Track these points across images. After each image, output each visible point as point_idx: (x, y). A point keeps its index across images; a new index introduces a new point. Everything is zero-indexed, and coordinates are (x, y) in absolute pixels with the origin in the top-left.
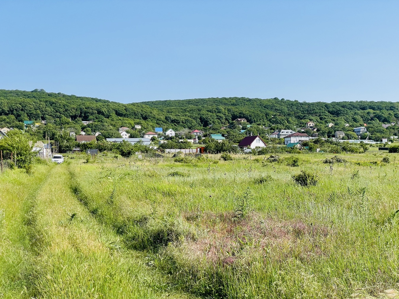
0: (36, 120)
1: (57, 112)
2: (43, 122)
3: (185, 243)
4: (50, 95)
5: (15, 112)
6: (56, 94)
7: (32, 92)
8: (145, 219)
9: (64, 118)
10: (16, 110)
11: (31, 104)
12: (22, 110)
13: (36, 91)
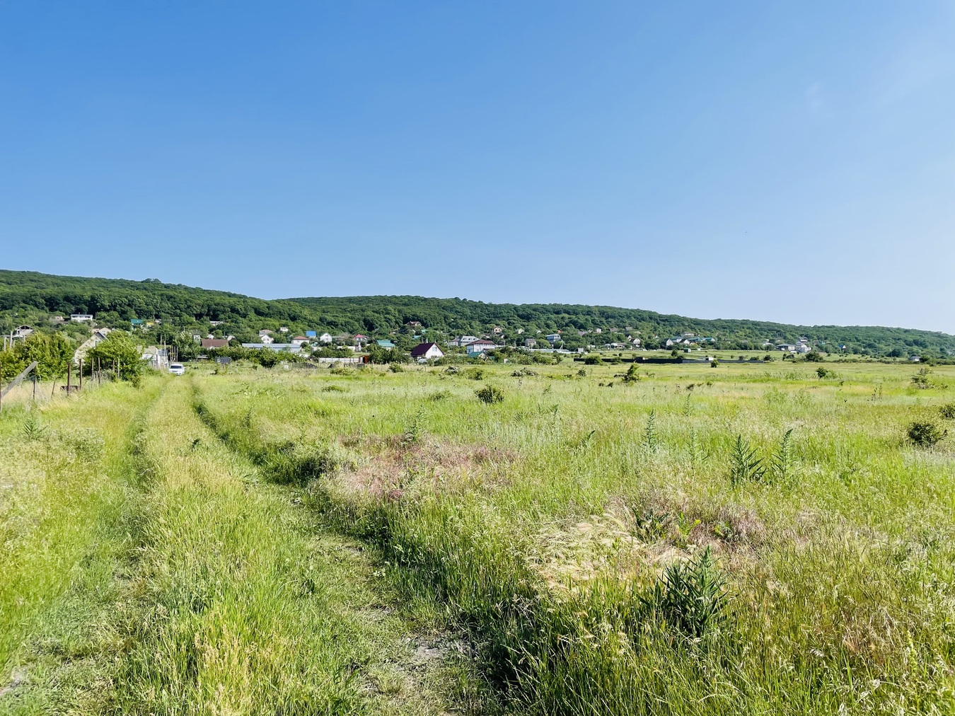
0: (147, 318)
1: (176, 308)
2: (157, 321)
3: (341, 474)
4: (167, 287)
5: (118, 308)
6: (174, 285)
7: (142, 282)
8: (291, 445)
9: (186, 317)
10: (120, 305)
11: (141, 299)
12: (129, 305)
13: (147, 281)
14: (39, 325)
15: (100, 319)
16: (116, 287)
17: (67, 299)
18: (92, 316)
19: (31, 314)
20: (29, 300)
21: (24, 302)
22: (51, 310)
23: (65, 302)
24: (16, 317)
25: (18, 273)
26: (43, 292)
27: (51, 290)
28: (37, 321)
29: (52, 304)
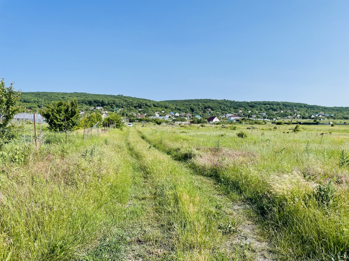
0: (119, 108)
1: (128, 104)
2: (122, 109)
4: (125, 97)
5: (110, 104)
6: (127, 97)
7: (117, 96)
9: (131, 107)
10: (111, 103)
11: (117, 101)
12: (113, 103)
13: (119, 95)
14: (87, 110)
15: (105, 108)
16: (109, 97)
17: (95, 101)
18: (102, 107)
19: (84, 107)
20: (83, 102)
21: (82, 103)
22: (90, 105)
23: (94, 103)
24: (80, 107)
25: (80, 93)
26: (88, 99)
27: (90, 99)
28: (86, 109)
29: (90, 103)
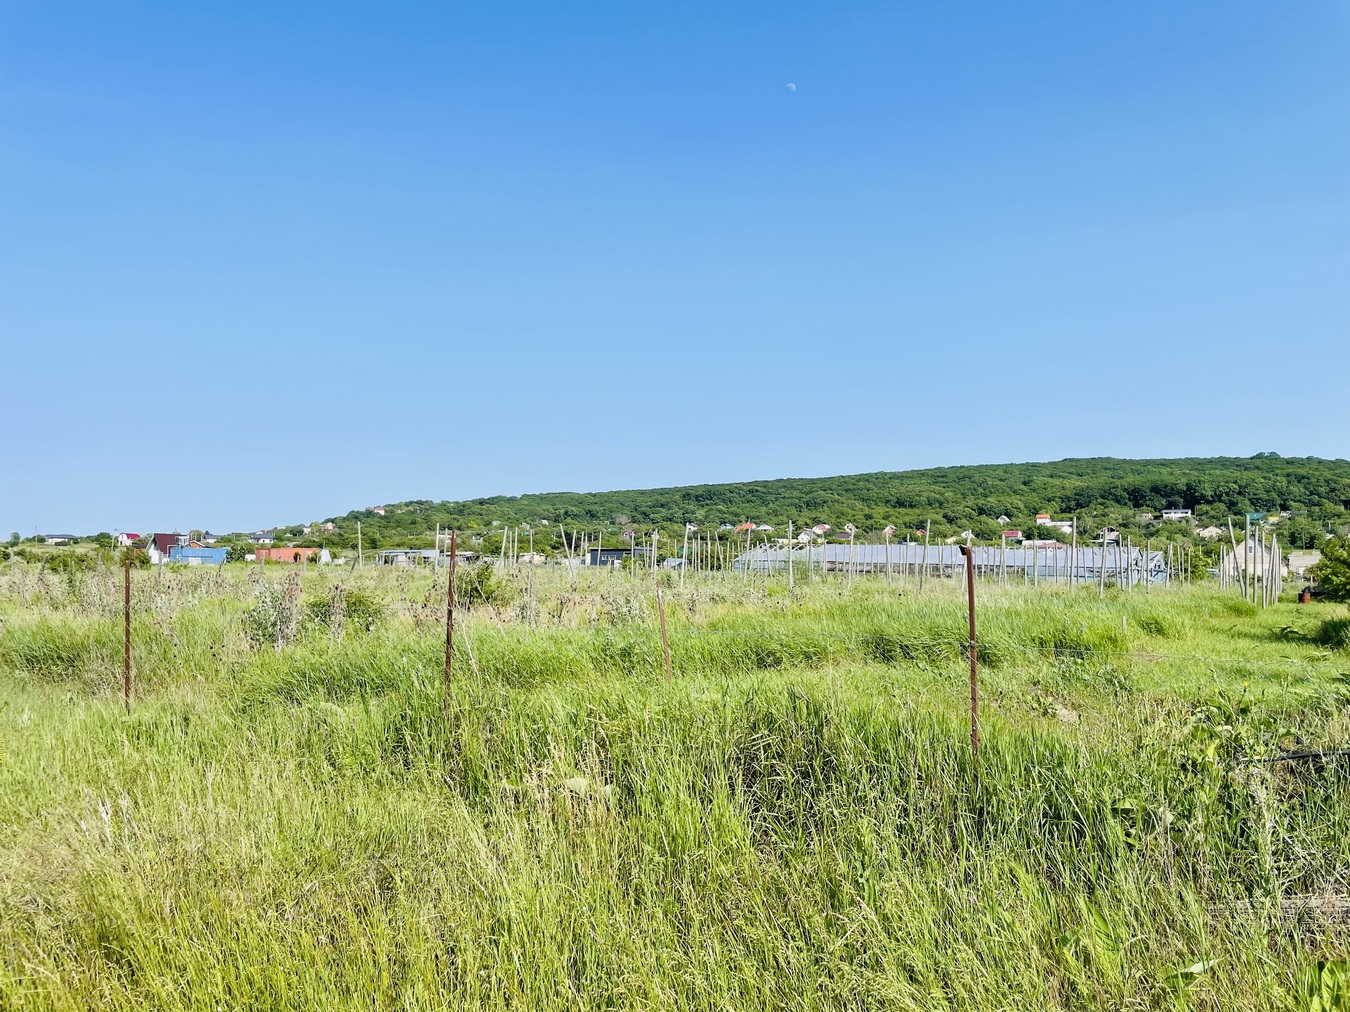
0: (1268, 511)
1: (1312, 493)
2: (1284, 514)
4: (1290, 462)
5: (1224, 497)
6: (1302, 459)
7: (1252, 458)
9: (1329, 506)
10: (1227, 494)
11: (1259, 482)
12: (1240, 493)
13: (1259, 456)
14: (1125, 526)
15: (1201, 515)
16: (1216, 468)
17: (1155, 490)
18: (1190, 512)
19: (1112, 512)
20: (1108, 495)
21: (1102, 497)
22: (1135, 506)
23: (1153, 494)
24: (1095, 516)
25: (1088, 460)
26: (1125, 483)
27: (1131, 480)
28: (1121, 521)
29: (1136, 498)
